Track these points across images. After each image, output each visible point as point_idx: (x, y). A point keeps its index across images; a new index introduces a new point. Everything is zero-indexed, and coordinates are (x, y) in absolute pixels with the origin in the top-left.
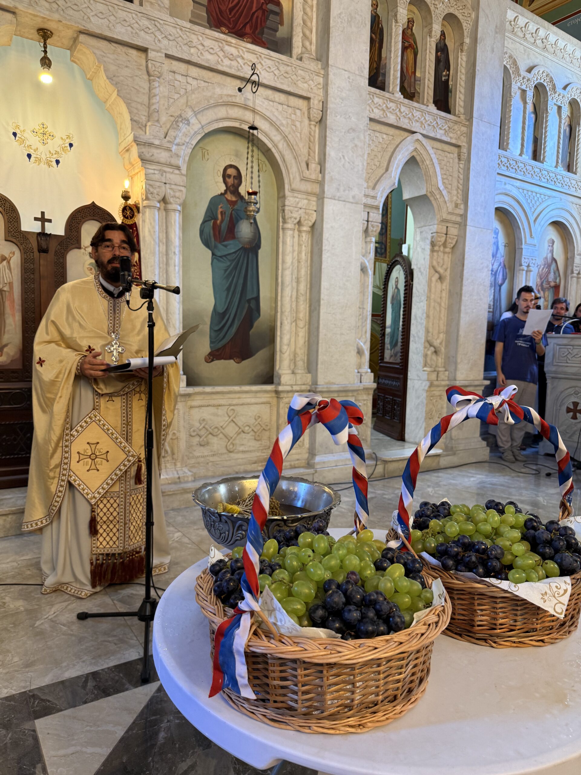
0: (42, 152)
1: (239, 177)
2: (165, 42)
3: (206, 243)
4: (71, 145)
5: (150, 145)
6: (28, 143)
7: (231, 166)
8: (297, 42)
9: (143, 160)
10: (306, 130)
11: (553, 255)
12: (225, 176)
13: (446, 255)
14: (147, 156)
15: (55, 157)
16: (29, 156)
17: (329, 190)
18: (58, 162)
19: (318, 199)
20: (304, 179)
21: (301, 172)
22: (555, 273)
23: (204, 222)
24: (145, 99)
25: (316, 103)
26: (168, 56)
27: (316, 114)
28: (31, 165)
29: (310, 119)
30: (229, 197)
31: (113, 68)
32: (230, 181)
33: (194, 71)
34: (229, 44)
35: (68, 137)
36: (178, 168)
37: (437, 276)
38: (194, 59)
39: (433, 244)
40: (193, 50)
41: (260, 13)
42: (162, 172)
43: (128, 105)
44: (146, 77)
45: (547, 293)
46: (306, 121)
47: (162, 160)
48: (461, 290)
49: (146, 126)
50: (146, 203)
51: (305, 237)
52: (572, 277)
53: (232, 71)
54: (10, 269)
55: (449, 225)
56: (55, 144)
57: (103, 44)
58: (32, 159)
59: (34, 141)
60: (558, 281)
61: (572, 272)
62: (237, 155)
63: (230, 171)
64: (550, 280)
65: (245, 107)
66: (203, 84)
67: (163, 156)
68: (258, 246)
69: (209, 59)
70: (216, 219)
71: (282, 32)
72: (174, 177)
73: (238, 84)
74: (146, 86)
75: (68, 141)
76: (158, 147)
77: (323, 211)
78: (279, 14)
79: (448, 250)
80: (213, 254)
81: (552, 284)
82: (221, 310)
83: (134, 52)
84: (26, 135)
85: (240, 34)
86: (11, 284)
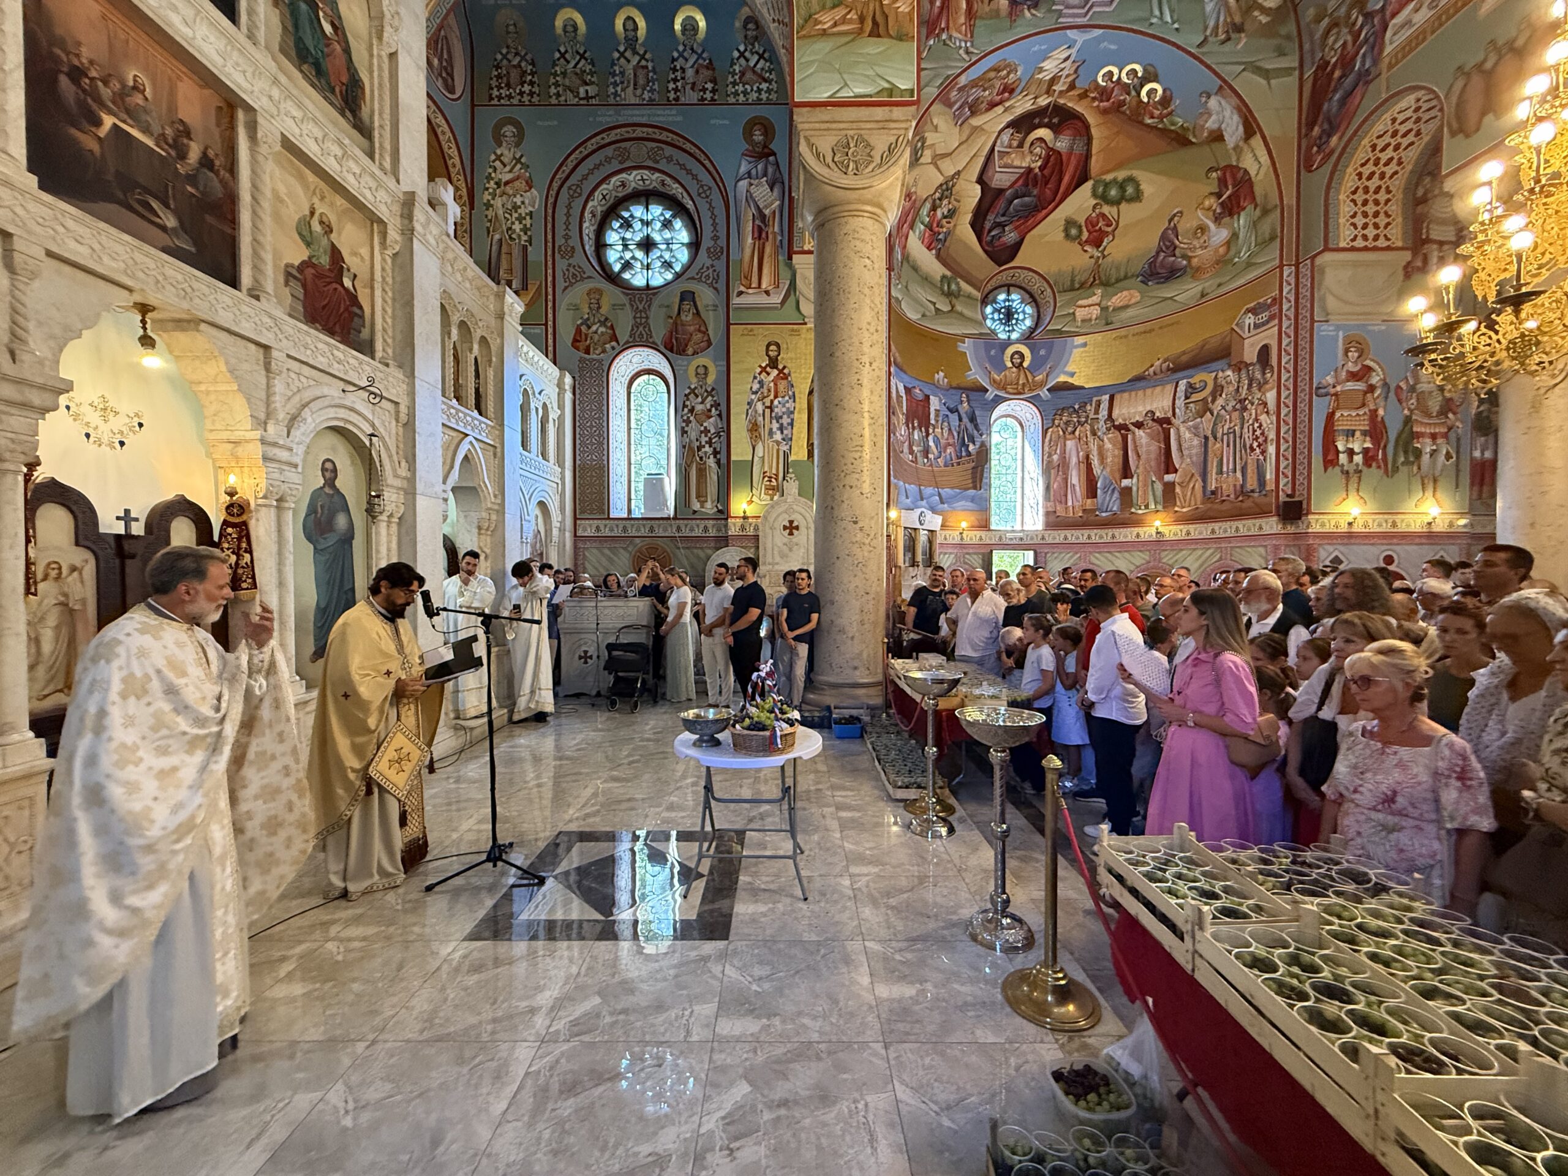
0: (105, 430)
1: (335, 470)
2: (285, 341)
3: (309, 538)
4: (141, 425)
5: (275, 444)
6: (86, 420)
7: (328, 460)
8: (379, 345)
9: (265, 458)
10: (394, 431)
11: (538, 527)
12: (324, 470)
13: (488, 537)
14: (270, 455)
15: (119, 437)
16: (88, 436)
17: (420, 487)
18: (122, 444)
19: (406, 493)
20: (396, 476)
21: (394, 470)
22: (540, 542)
23: (307, 516)
24: (263, 395)
25: (403, 409)
26: (288, 356)
27: (403, 417)
28: (91, 446)
29: (397, 421)
30: (327, 490)
31: (233, 361)
32: (328, 475)
33: (306, 370)
34: (338, 349)
35: (137, 415)
36: (296, 466)
38: (311, 362)
39: (480, 528)
40: (309, 352)
41: (346, 315)
42: (282, 471)
43: (248, 400)
44: (263, 372)
46: (394, 423)
47: (284, 459)
49: (266, 423)
50: (260, 501)
51: (394, 528)
53: (341, 375)
54: (82, 582)
55: (491, 512)
56: (117, 423)
57: (223, 335)
58: (92, 439)
59: (94, 418)
60: (542, 549)
62: (334, 449)
63: (328, 465)
65: (352, 409)
66: (312, 383)
67: (284, 455)
68: (352, 538)
69: (321, 362)
70: (316, 512)
71: (365, 334)
72: (293, 476)
73: (342, 385)
74: (264, 381)
75: (136, 420)
76: (281, 447)
77: (414, 505)
78: (362, 317)
79: (489, 533)
80: (316, 550)
81: (539, 552)
82: (323, 605)
83: (252, 347)
84: (82, 409)
85: (331, 333)
86: (83, 601)
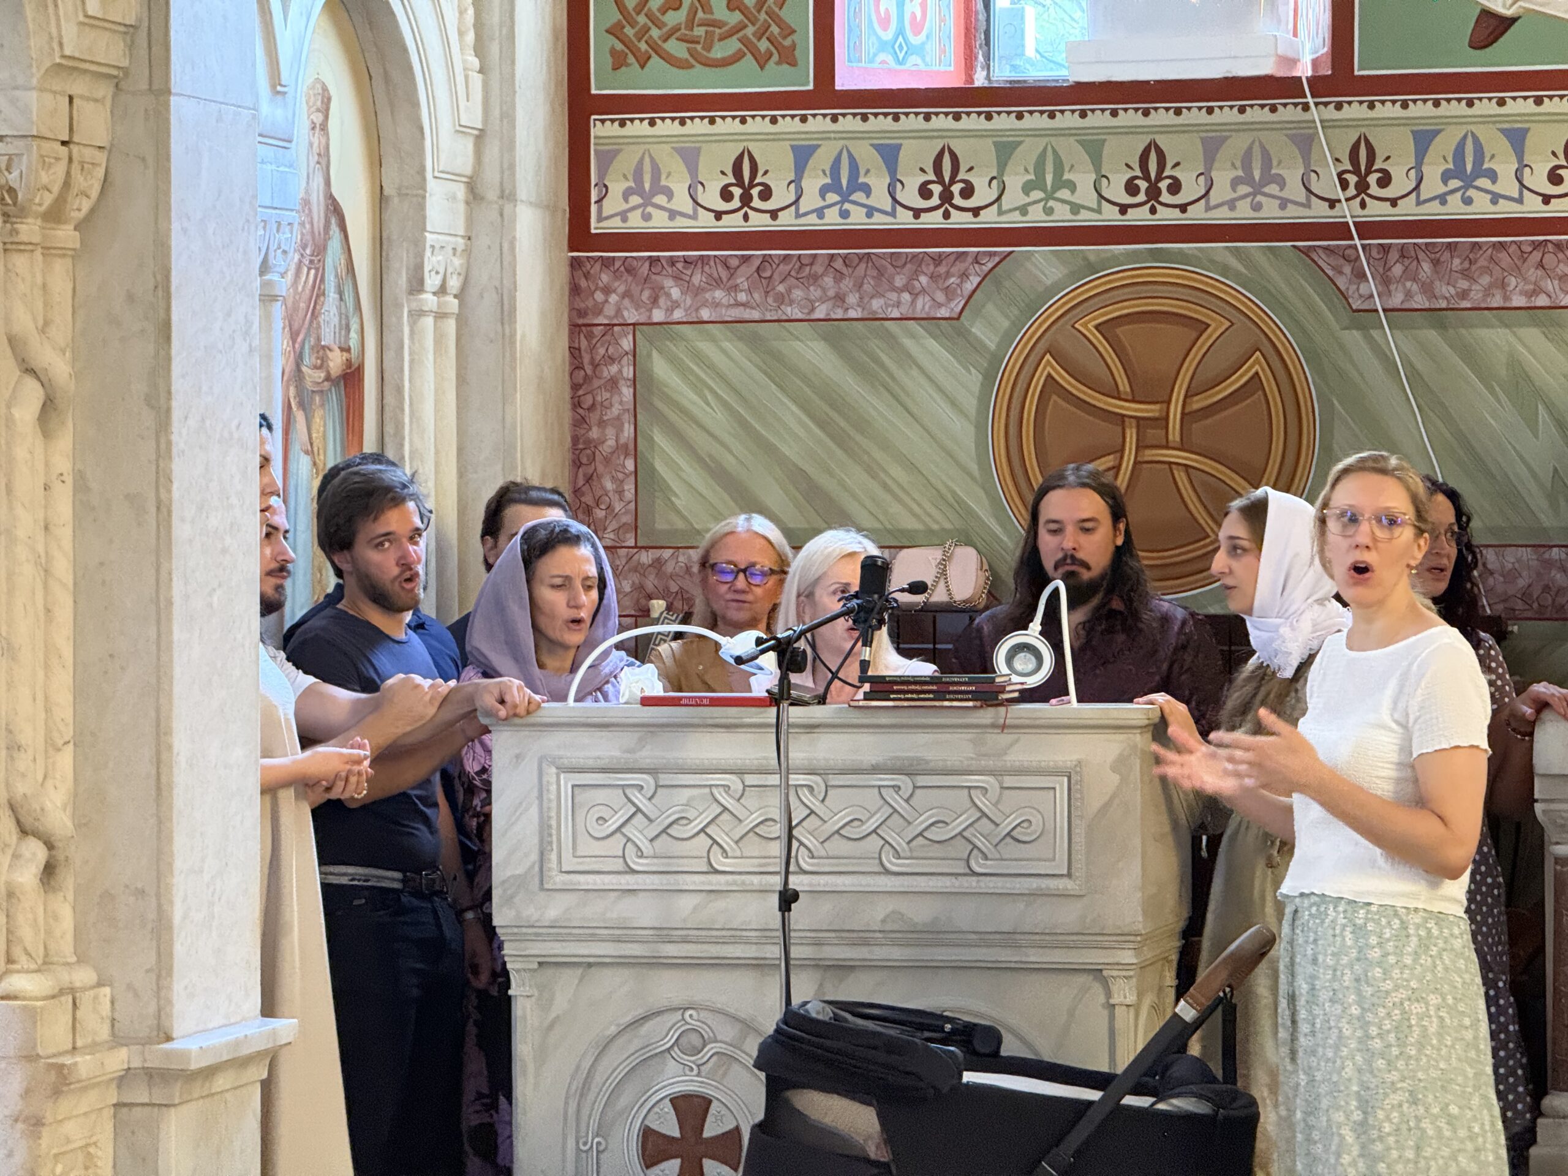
11: (328, 183)
13: (60, 268)
22: (341, 293)
37: (32, 394)
45: (317, 420)
48: (162, 478)
52: (417, 314)
55: (79, 87)
60: (354, 341)
61: (417, 285)
64: (328, 338)
79: (66, 235)
81: (336, 362)
